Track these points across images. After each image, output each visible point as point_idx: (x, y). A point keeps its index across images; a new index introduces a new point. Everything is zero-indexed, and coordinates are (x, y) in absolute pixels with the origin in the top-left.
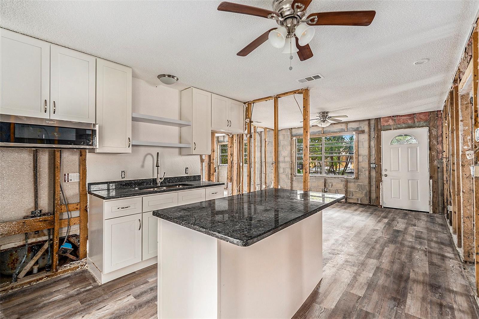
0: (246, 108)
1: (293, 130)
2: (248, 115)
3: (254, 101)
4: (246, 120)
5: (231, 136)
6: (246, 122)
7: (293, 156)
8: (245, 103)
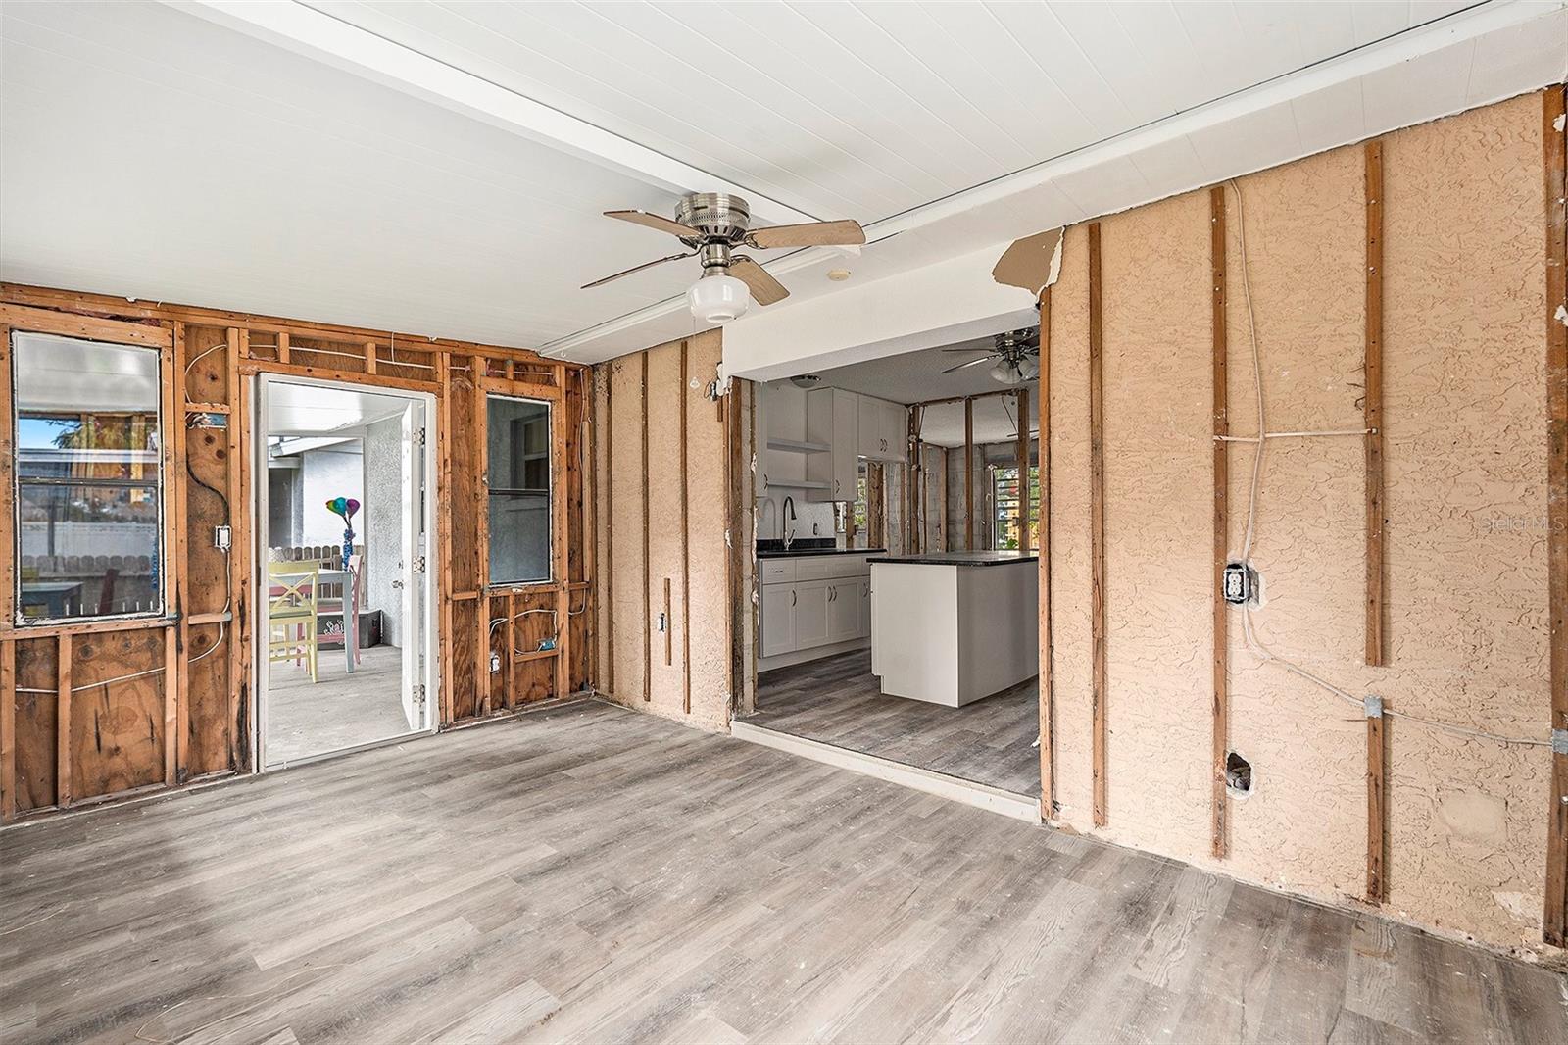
0: (911, 414)
1: (988, 448)
2: (914, 428)
3: (926, 404)
4: (910, 438)
5: (878, 467)
6: (910, 442)
7: (988, 506)
8: (907, 406)
